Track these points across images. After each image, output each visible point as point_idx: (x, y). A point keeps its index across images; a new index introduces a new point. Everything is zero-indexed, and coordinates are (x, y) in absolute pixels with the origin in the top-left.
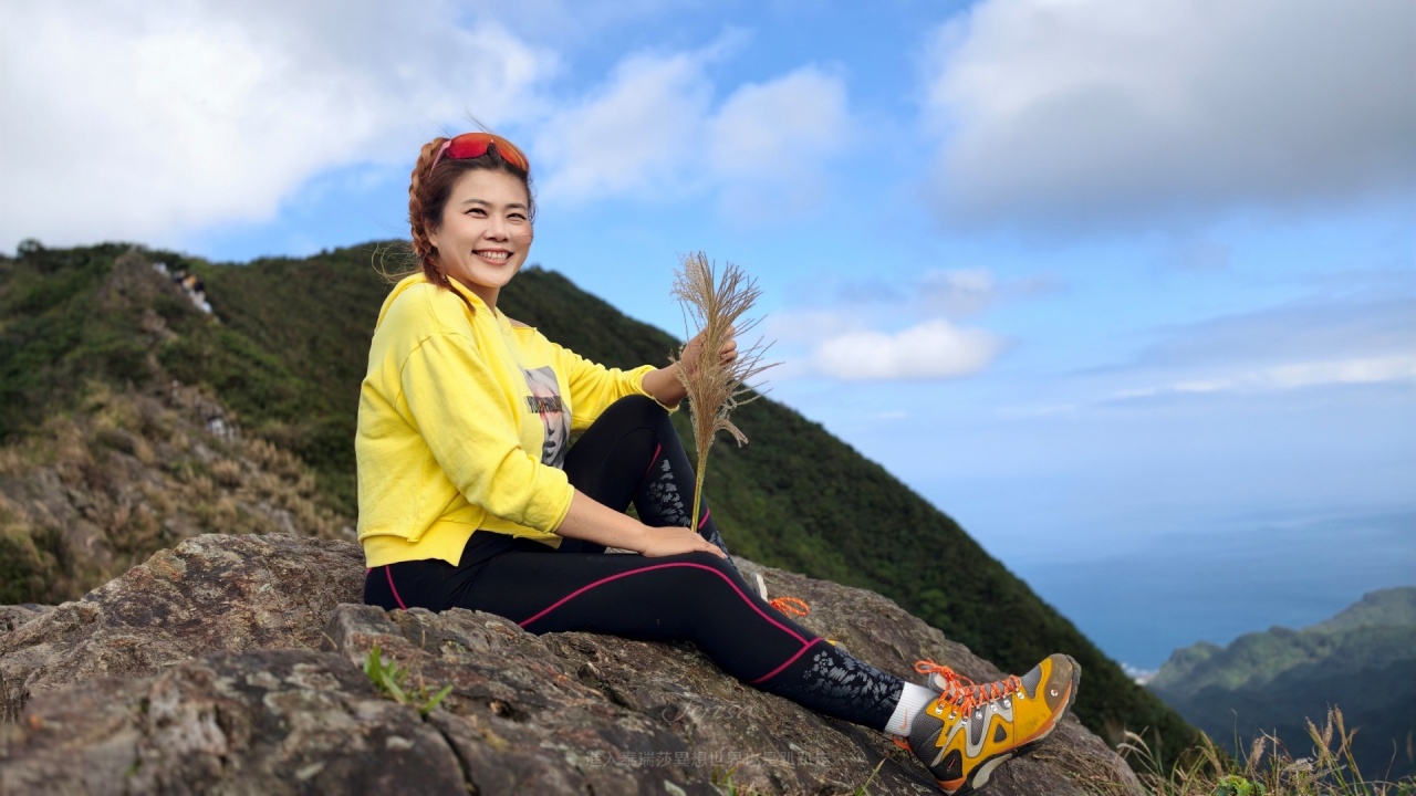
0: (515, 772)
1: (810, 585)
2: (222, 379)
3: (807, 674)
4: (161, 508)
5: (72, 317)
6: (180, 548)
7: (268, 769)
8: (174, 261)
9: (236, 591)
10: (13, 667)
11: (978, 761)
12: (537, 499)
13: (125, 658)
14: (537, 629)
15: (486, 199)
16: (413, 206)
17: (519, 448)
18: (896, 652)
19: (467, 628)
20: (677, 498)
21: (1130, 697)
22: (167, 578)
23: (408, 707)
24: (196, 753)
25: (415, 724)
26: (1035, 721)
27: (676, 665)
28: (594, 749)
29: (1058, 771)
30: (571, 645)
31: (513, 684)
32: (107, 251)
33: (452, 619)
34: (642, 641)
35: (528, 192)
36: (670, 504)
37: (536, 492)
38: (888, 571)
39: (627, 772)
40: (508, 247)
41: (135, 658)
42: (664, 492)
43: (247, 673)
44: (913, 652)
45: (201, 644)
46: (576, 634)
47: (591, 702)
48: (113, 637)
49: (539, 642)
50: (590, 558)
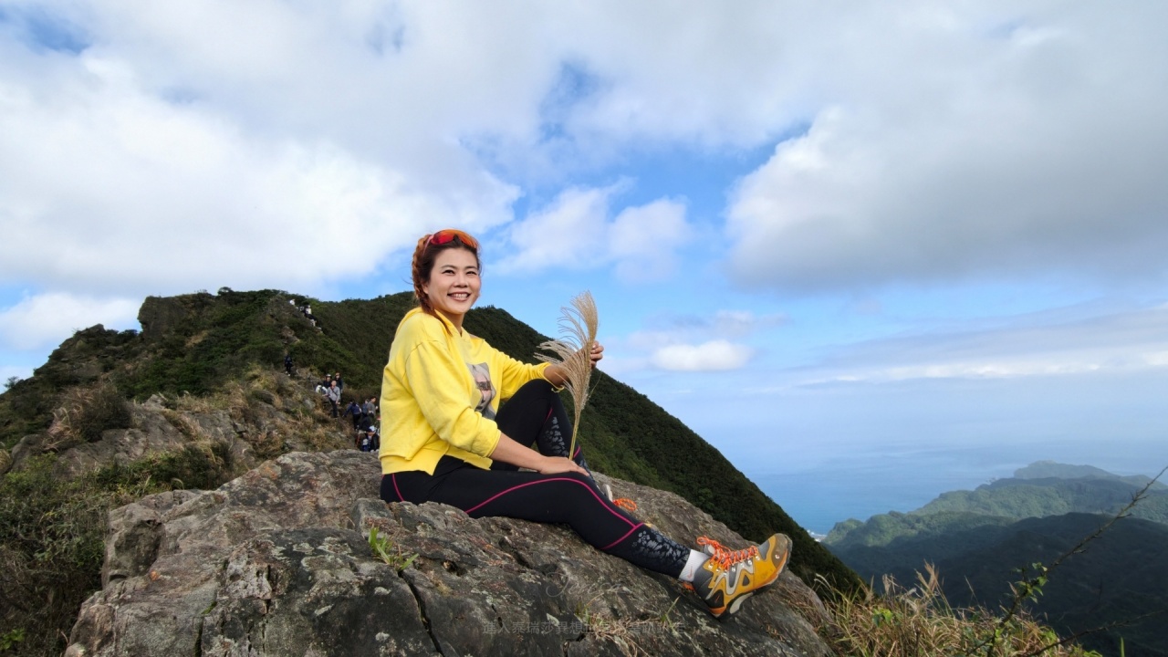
0: (453, 611)
1: (638, 488)
2: (322, 364)
3: (635, 544)
4: (285, 433)
5: (245, 329)
6: (279, 460)
7: (297, 609)
8: (301, 301)
9: (309, 485)
10: (173, 529)
11: (733, 597)
12: (479, 438)
13: (238, 525)
14: (475, 515)
15: (454, 264)
16: (414, 272)
17: (470, 407)
18: (685, 528)
19: (434, 514)
20: (561, 440)
21: (812, 549)
22: (269, 478)
23: (391, 567)
24: (251, 597)
25: (394, 578)
26: (766, 574)
27: (558, 538)
28: (504, 594)
29: (777, 599)
30: (497, 525)
31: (458, 551)
32: (266, 294)
33: (425, 509)
34: (539, 522)
35: (477, 260)
36: (557, 443)
37: (479, 433)
38: (681, 478)
39: (523, 609)
40: (467, 290)
41: (244, 525)
42: (553, 436)
43: (294, 544)
44: (695, 527)
45: (284, 517)
46: (500, 518)
47: (504, 563)
48: (233, 513)
49: (476, 523)
50: (509, 473)
